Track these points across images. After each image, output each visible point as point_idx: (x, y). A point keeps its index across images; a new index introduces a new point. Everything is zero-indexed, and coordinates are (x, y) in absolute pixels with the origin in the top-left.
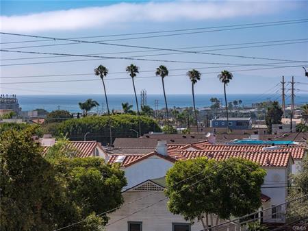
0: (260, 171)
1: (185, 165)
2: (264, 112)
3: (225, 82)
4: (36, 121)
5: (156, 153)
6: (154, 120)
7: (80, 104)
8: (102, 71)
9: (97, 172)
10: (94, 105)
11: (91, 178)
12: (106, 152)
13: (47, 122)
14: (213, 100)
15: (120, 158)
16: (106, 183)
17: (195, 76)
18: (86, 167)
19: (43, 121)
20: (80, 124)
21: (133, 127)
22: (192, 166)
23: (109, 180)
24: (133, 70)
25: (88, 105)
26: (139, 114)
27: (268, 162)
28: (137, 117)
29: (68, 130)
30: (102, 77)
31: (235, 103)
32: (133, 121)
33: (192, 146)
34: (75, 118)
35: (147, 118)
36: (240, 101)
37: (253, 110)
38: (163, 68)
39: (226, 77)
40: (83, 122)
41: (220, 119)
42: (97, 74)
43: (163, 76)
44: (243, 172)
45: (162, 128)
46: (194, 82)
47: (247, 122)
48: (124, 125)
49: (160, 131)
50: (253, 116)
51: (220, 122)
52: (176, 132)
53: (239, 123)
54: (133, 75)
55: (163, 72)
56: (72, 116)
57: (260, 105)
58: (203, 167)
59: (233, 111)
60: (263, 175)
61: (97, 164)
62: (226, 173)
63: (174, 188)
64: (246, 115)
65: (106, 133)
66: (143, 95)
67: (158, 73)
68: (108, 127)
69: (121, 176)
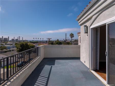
2: (46, 41)
8: (34, 38)
9: (33, 45)
13: (30, 42)
24: (36, 38)
25: (33, 41)
28: (37, 42)
39: (43, 39)
65: (34, 43)
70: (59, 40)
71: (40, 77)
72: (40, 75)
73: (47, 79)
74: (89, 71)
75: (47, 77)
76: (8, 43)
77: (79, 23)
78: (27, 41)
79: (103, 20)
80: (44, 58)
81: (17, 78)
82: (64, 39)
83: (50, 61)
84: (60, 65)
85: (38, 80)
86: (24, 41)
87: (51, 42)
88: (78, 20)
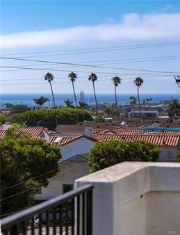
0: (156, 150)
1: (102, 144)
2: (168, 107)
3: (138, 85)
4: (4, 112)
5: (84, 136)
6: (88, 112)
7: (35, 100)
8: (49, 77)
9: (40, 149)
10: (45, 101)
11: (36, 153)
12: (50, 135)
13: (12, 113)
14: (131, 98)
15: (58, 139)
16: (47, 156)
17: (117, 80)
18: (33, 145)
19: (9, 112)
20: (35, 115)
21: (73, 117)
22: (107, 145)
23: (49, 155)
24: (73, 76)
25: (41, 101)
26: (77, 107)
27: (164, 143)
28: (75, 110)
29: (26, 119)
30: (49, 81)
31: (148, 100)
32: (72, 113)
33: (111, 131)
34: (32, 110)
35: (83, 111)
36: (151, 99)
37: (160, 106)
38: (93, 75)
39: (139, 81)
40: (38, 113)
41: (136, 112)
42: (46, 79)
43: (93, 81)
44: (144, 150)
45: (94, 117)
46: (116, 85)
47: (155, 114)
48: (67, 115)
49: (92, 120)
50: (160, 109)
51: (136, 114)
52: (104, 121)
53: (149, 115)
54: (73, 80)
55: (93, 78)
56: (30, 109)
57: (166, 102)
58: (115, 146)
59: (146, 106)
60: (158, 153)
61: (40, 143)
62: (132, 151)
63: (95, 161)
64: (155, 109)
66: (82, 94)
67: (90, 79)
68: (54, 116)
69: (57, 152)
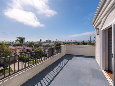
70: (85, 41)
71: (57, 66)
72: (58, 65)
73: (61, 68)
74: (100, 70)
75: (62, 67)
76: (51, 43)
77: (94, 26)
78: (61, 42)
79: (110, 22)
80: (66, 54)
81: (41, 64)
82: (89, 41)
83: (69, 56)
84: (75, 61)
85: (55, 68)
86: (59, 42)
87: (78, 43)
88: (93, 24)
